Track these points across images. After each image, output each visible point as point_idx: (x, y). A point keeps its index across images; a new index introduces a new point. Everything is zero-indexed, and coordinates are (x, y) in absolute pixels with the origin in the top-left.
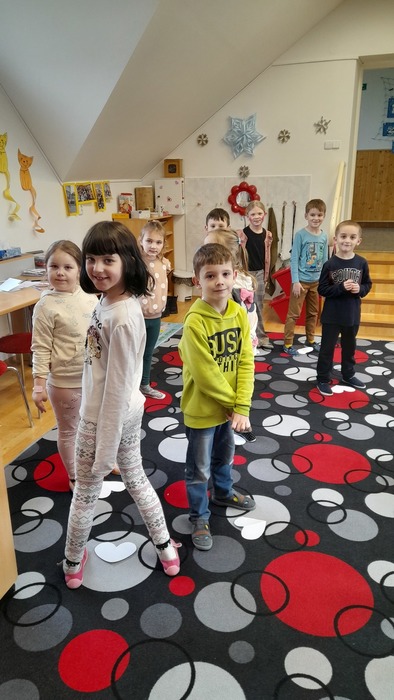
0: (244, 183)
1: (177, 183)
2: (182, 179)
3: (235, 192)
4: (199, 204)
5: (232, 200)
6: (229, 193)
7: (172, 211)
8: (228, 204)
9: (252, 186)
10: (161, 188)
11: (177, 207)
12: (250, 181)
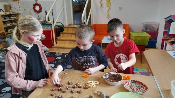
0: (37, 3)
1: (16, 3)
2: (18, 2)
3: (35, 5)
4: (25, 10)
5: (34, 8)
7: (17, 12)
9: (39, 4)
10: (12, 5)
11: (18, 10)
12: (38, 2)
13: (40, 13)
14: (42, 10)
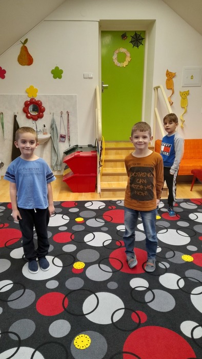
0: (32, 99)
3: (27, 105)
4: (1, 113)
5: (25, 111)
6: (23, 106)
8: (23, 113)
9: (39, 101)
12: (37, 97)
13: (39, 119)
14: (44, 113)
